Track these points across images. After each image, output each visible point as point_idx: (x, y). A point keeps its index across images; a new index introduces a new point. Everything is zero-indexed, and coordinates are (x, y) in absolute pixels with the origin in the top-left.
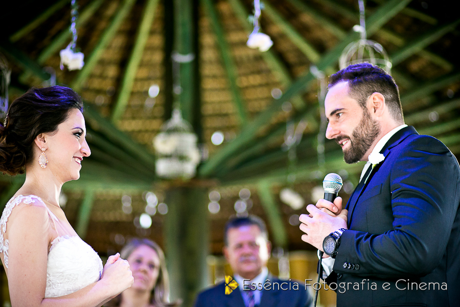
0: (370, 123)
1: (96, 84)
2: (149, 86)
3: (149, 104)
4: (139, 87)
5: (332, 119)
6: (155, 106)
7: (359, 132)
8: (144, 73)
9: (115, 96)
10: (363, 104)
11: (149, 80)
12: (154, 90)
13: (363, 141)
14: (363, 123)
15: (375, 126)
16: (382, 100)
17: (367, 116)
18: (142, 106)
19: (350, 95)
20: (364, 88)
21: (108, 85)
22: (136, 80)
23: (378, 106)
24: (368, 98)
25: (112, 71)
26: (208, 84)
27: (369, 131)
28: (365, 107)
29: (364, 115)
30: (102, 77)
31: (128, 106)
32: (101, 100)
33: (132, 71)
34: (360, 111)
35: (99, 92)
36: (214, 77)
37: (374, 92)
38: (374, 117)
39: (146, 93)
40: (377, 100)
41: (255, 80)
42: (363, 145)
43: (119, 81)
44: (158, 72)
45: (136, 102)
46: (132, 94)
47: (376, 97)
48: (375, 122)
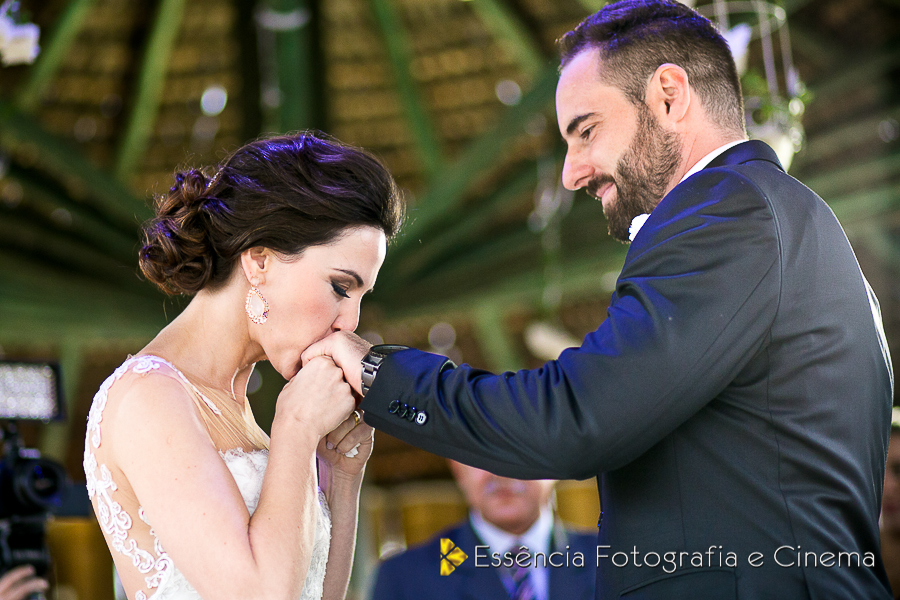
0: (655, 140)
1: (76, 90)
2: (201, 90)
3: (203, 131)
4: (178, 93)
5: (572, 141)
6: (219, 135)
7: (632, 164)
8: (188, 59)
9: (120, 116)
10: (637, 95)
11: (200, 75)
12: (214, 99)
13: (644, 186)
14: (640, 141)
15: (667, 146)
16: (681, 80)
17: (647, 122)
18: (187, 139)
19: (603, 77)
20: (637, 55)
21: (103, 92)
22: (171, 76)
23: (675, 96)
24: (648, 81)
25: (111, 59)
26: (345, 77)
27: (655, 161)
28: (643, 103)
29: (641, 122)
30: (88, 72)
31: (154, 141)
32: (89, 128)
33: (160, 56)
34: (630, 115)
35: (82, 108)
36: (357, 60)
37: (660, 63)
38: (667, 122)
39: (196, 105)
40: (671, 82)
41: (456, 62)
42: (644, 197)
43: (129, 80)
44: (223, 55)
45: (172, 128)
46: (163, 109)
47: (667, 76)
48: (667, 137)
